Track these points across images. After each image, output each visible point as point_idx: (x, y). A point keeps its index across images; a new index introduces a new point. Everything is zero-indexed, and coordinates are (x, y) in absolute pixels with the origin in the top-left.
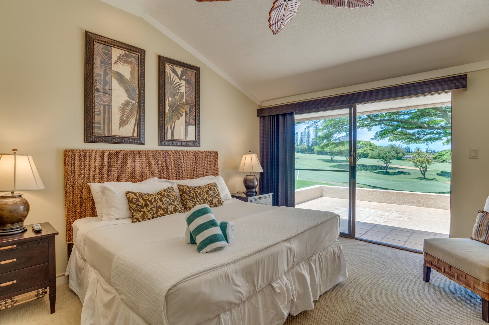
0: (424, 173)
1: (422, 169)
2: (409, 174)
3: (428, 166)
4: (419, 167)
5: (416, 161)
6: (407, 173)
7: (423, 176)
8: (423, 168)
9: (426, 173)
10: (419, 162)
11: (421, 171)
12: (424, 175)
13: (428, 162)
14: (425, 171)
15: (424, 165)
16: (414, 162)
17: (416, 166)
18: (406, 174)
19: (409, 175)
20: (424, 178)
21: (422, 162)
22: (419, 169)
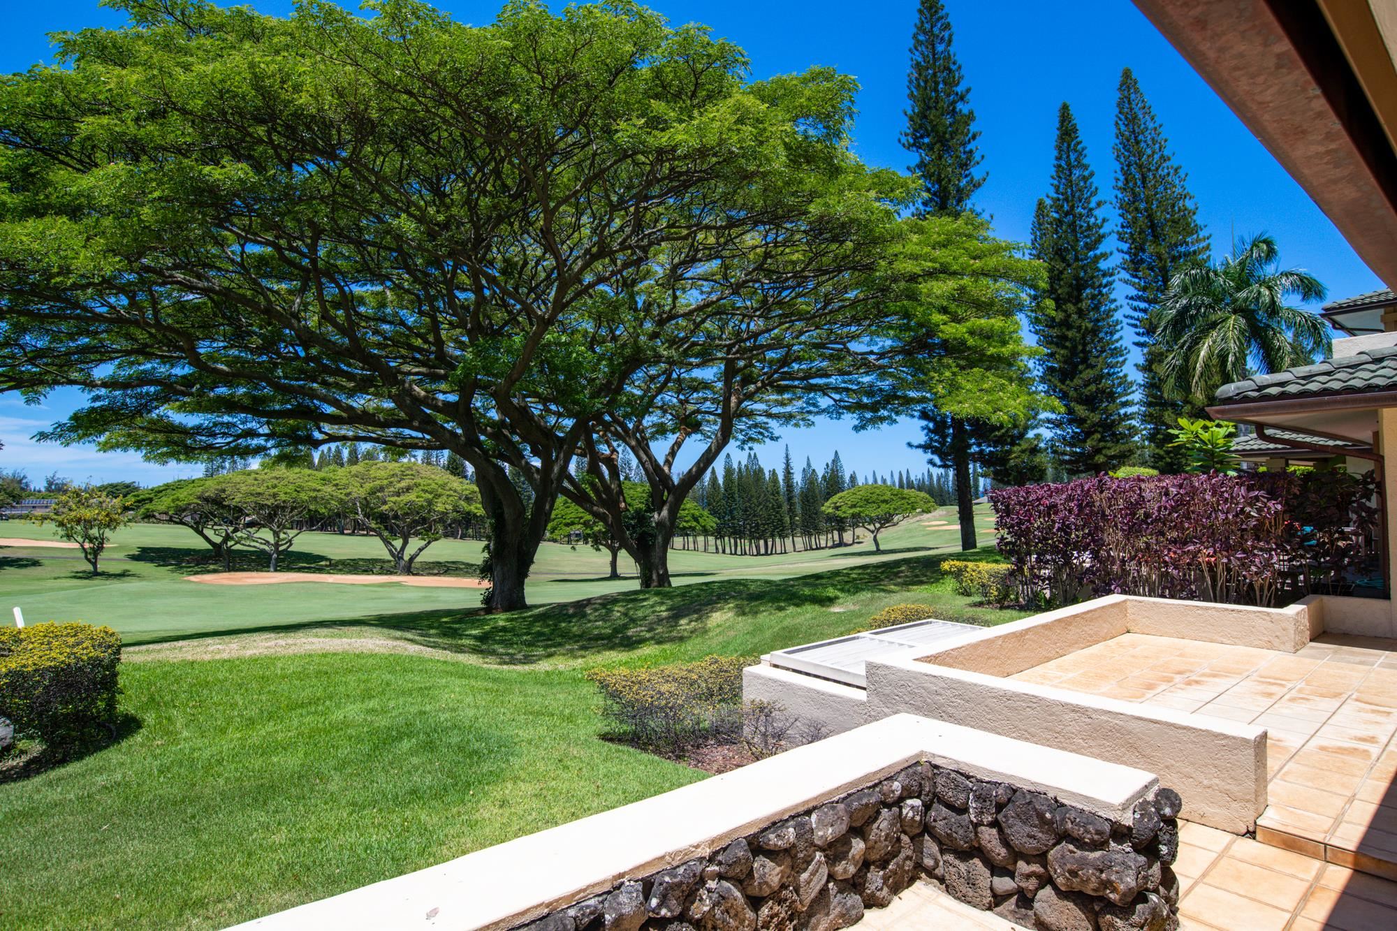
0: (96, 558)
1: (87, 545)
2: (35, 563)
3: (108, 533)
4: (80, 539)
5: (70, 521)
6: (27, 560)
7: (90, 568)
8: (91, 541)
9: (103, 555)
10: (78, 521)
11: (84, 549)
12: (95, 565)
13: (111, 523)
14: (98, 550)
15: (94, 532)
16: (61, 524)
17: (69, 537)
18: (26, 566)
19: (39, 568)
20: (95, 574)
21: (89, 523)
22: (77, 546)
